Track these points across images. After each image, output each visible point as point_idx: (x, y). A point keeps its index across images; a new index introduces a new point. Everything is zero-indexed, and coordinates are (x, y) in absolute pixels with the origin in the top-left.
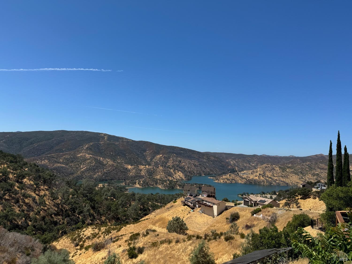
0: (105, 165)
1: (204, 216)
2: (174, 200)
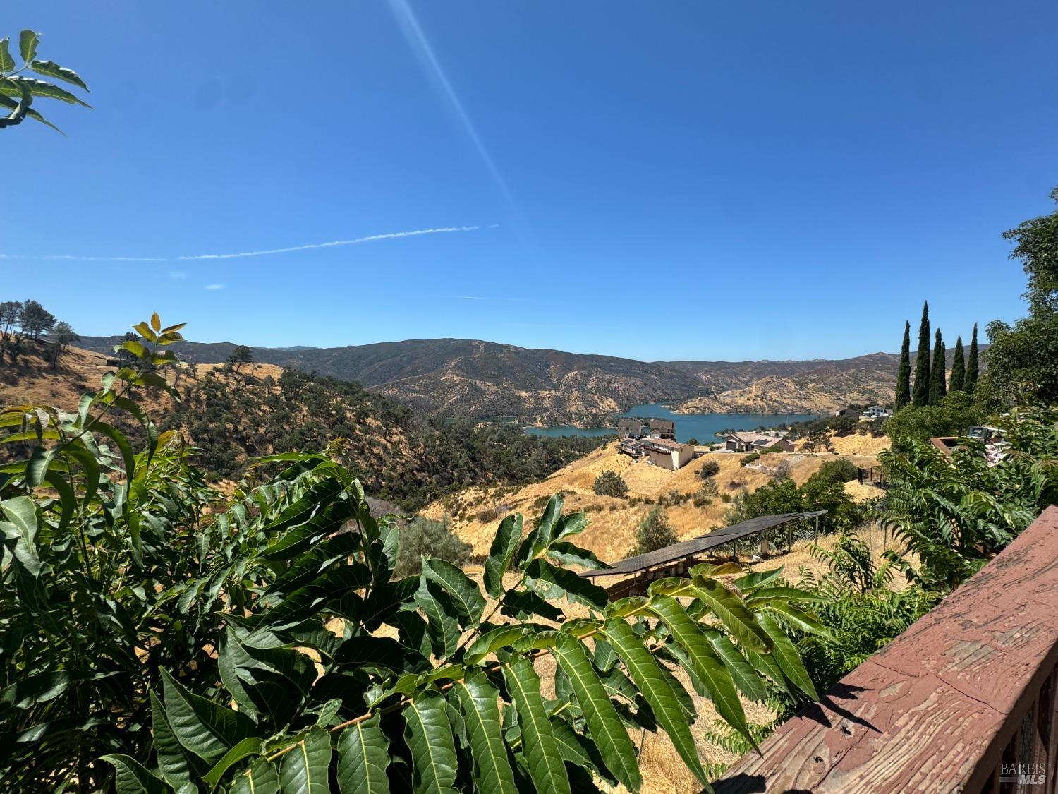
0: (483, 393)
1: (656, 469)
2: (603, 446)
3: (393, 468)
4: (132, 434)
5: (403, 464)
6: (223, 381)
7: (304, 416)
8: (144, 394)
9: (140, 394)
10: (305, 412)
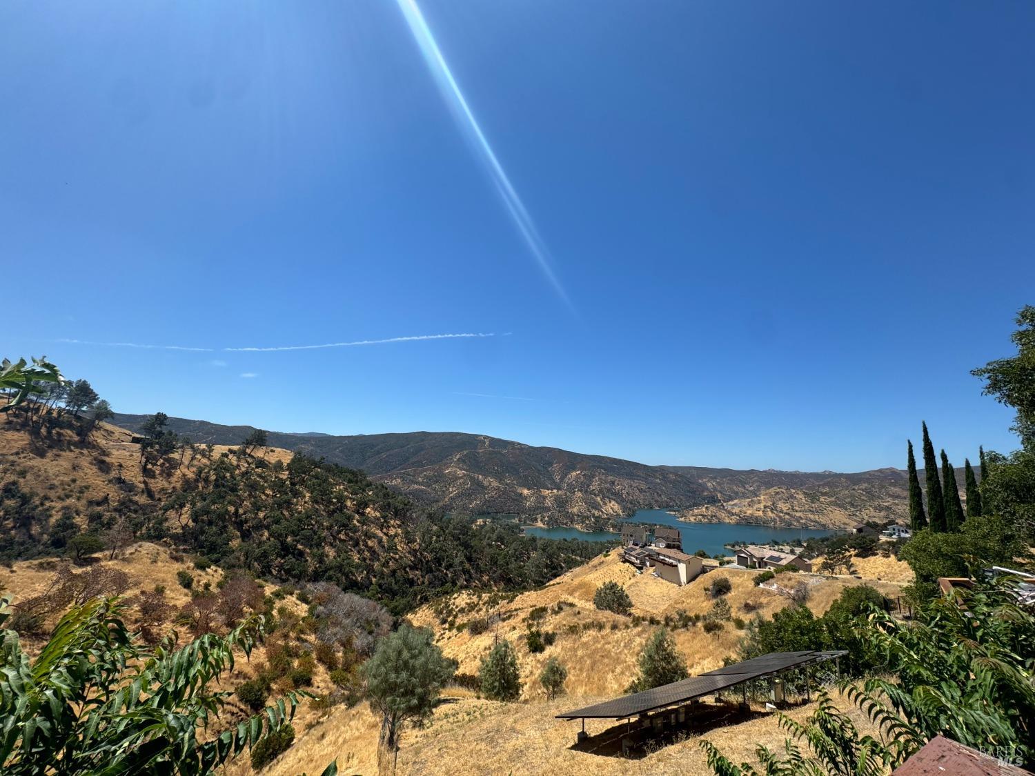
0: (484, 488)
1: (662, 583)
2: (605, 553)
3: (386, 564)
4: (136, 511)
5: (397, 560)
6: (235, 463)
7: (305, 502)
8: (157, 472)
9: (154, 472)
10: (307, 499)
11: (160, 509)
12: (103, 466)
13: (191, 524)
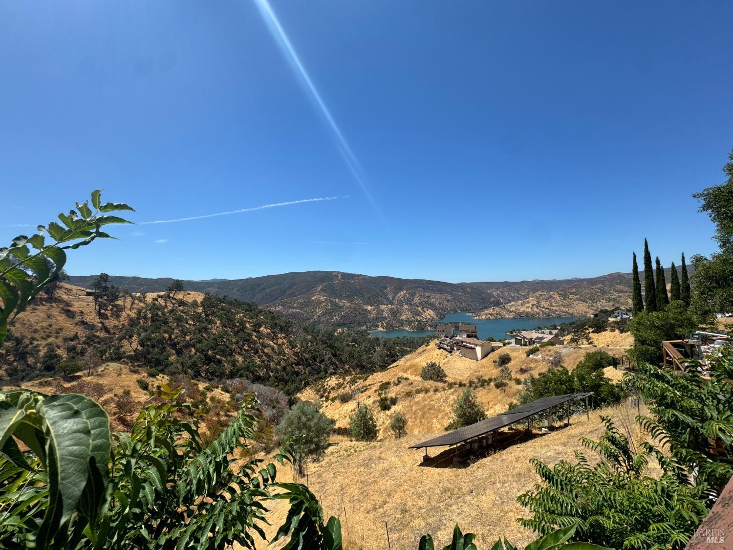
0: (342, 307)
1: (465, 360)
2: (426, 344)
3: (278, 363)
4: (99, 343)
5: (285, 360)
6: (163, 304)
7: (217, 327)
8: (109, 315)
9: (106, 315)
10: (218, 324)
11: (116, 340)
12: (70, 314)
13: (140, 348)
